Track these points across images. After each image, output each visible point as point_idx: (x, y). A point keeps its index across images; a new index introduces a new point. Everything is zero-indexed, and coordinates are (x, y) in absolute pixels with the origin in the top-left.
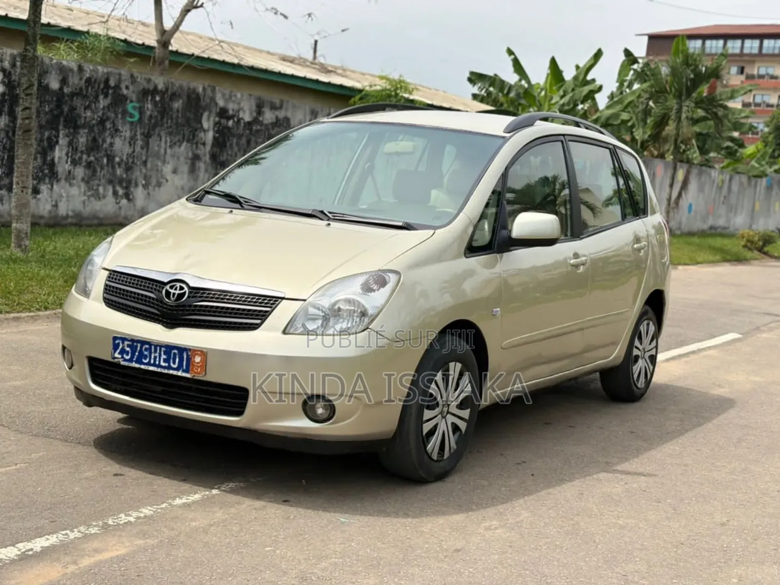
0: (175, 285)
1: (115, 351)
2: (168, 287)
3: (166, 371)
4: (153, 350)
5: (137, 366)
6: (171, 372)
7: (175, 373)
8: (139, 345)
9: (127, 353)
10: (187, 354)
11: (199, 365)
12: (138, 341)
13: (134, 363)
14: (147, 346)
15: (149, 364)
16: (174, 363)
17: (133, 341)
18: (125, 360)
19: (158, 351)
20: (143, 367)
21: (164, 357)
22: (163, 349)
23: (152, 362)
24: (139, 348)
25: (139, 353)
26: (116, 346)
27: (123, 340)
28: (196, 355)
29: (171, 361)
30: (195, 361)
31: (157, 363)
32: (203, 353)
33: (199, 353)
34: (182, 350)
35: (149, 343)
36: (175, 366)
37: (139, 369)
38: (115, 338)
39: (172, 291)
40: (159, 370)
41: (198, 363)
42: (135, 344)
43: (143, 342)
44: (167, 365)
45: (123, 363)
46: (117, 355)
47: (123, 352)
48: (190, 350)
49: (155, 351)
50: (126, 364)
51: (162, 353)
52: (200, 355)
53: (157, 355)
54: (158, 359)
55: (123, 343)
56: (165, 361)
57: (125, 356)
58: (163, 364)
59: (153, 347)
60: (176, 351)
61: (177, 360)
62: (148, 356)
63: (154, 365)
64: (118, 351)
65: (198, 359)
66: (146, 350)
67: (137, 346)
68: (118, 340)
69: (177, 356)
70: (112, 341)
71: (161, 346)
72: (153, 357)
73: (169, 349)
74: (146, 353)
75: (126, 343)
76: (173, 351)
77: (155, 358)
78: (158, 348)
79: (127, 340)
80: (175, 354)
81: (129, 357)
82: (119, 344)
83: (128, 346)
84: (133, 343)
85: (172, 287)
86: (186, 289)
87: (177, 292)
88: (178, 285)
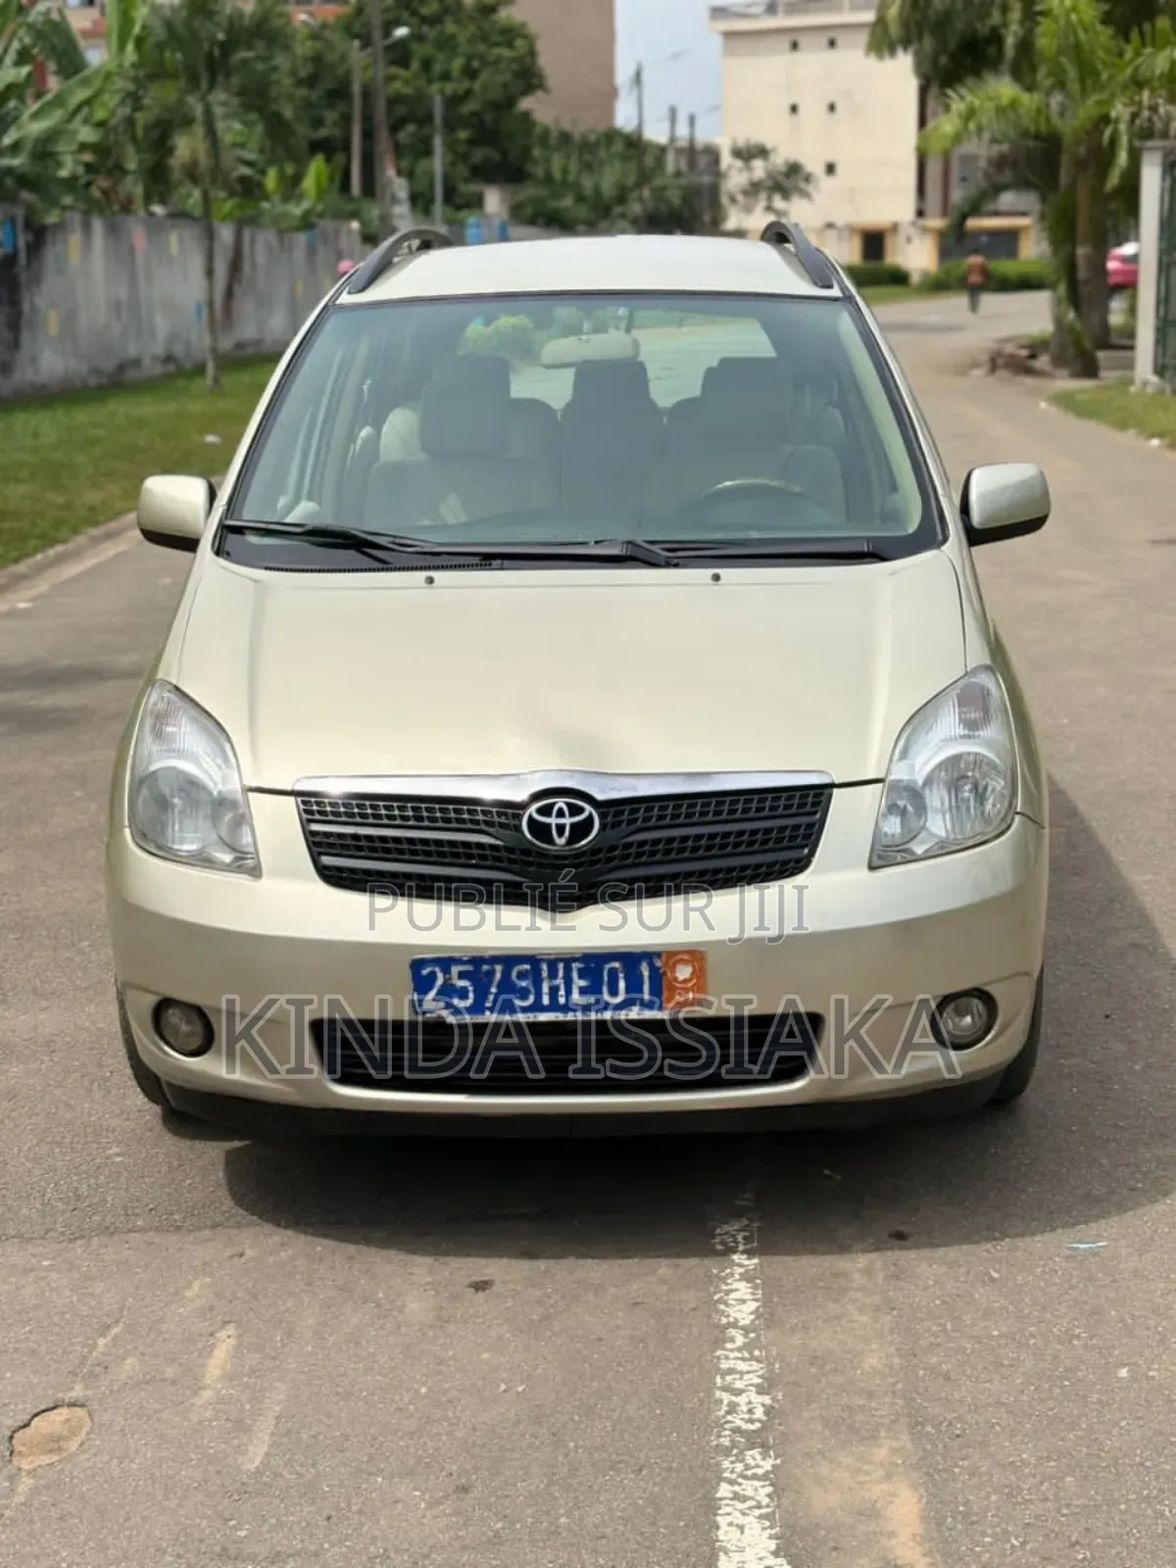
0: (554, 804)
1: (422, 998)
2: (533, 809)
4: (545, 974)
8: (498, 968)
9: (463, 994)
10: (652, 966)
11: (690, 985)
12: (495, 960)
13: (488, 1013)
14: (527, 967)
15: (537, 1007)
16: (614, 992)
17: (477, 961)
18: (459, 1011)
19: (561, 973)
21: (579, 983)
22: (575, 966)
23: (546, 1000)
24: (498, 976)
25: (499, 986)
26: (422, 985)
27: (445, 963)
28: (674, 965)
29: (605, 989)
30: (676, 979)
31: (562, 1000)
32: (694, 955)
33: (685, 957)
34: (630, 959)
35: (533, 960)
36: (619, 999)
38: (417, 965)
39: (553, 821)
41: (685, 981)
42: (485, 967)
43: (509, 960)
47: (448, 990)
48: (659, 955)
49: (553, 975)
51: (575, 975)
52: (685, 962)
53: (560, 982)
54: (562, 992)
55: (446, 971)
56: (583, 992)
57: (456, 1001)
59: (544, 967)
60: (616, 965)
61: (622, 985)
62: (532, 989)
63: (554, 1006)
64: (432, 993)
65: (683, 972)
66: (521, 976)
67: (492, 973)
68: (424, 970)
69: (621, 975)
70: (407, 974)
71: (568, 961)
72: (545, 988)
73: (594, 965)
74: (524, 984)
75: (455, 970)
76: (607, 967)
77: (554, 991)
78: (561, 966)
79: (458, 961)
80: (613, 973)
81: (469, 1002)
82: (433, 976)
83: (462, 975)
84: (480, 967)
85: (545, 811)
86: (588, 808)
87: (567, 821)
88: (560, 803)
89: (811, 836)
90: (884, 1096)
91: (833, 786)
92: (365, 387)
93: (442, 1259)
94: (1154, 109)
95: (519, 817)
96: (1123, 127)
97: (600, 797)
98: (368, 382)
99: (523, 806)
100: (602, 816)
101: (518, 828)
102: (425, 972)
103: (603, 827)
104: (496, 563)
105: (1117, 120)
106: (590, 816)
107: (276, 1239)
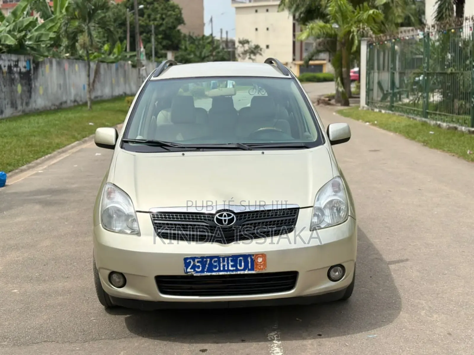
0: (223, 214)
1: (187, 268)
2: (217, 215)
3: (234, 273)
4: (221, 261)
5: (209, 274)
6: (239, 272)
7: (242, 272)
8: (208, 260)
9: (198, 267)
10: (251, 258)
11: (262, 263)
12: (207, 257)
13: (205, 273)
14: (216, 259)
15: (219, 271)
16: (241, 266)
17: (202, 258)
18: (197, 272)
19: (226, 261)
20: (214, 274)
21: (231, 263)
22: (230, 259)
23: (222, 269)
24: (208, 262)
25: (209, 265)
26: (187, 265)
27: (193, 259)
28: (258, 258)
29: (238, 265)
30: (258, 262)
31: (226, 269)
32: (263, 255)
33: (260, 255)
34: (245, 257)
35: (218, 257)
36: (242, 268)
37: (211, 276)
38: (186, 259)
39: (223, 218)
40: (228, 273)
41: (261, 262)
42: (205, 260)
43: (211, 257)
44: (235, 268)
45: (195, 275)
46: (189, 270)
47: (194, 267)
48: (253, 255)
49: (224, 261)
50: (199, 274)
51: (230, 261)
52: (261, 257)
53: (226, 263)
54: (226, 266)
55: (194, 261)
56: (232, 266)
57: (196, 269)
58: (230, 268)
59: (221, 259)
60: (241, 258)
61: (243, 264)
62: (218, 266)
63: (224, 270)
64: (190, 267)
65: (260, 260)
66: (215, 262)
67: (207, 261)
68: (187, 261)
69: (243, 261)
70: (183, 262)
71: (228, 257)
72: (221, 265)
73: (235, 258)
74: (215, 264)
75: (196, 260)
76: (239, 259)
77: (224, 266)
78: (226, 259)
79: (197, 258)
80: (240, 260)
81: (200, 269)
82: (190, 262)
83: (198, 262)
84: (203, 259)
85: (221, 216)
86: (233, 215)
87: (227, 218)
88: (225, 213)
89: (294, 222)
90: (315, 295)
91: (299, 208)
92: (156, 104)
93: (192, 344)
94: (364, 29)
95: (213, 218)
96: (355, 33)
97: (236, 211)
98: (157, 102)
99: (215, 215)
100: (237, 217)
101: (213, 221)
102: (188, 261)
103: (237, 220)
104: (201, 150)
105: (353, 32)
106: (233, 217)
107: (143, 340)
